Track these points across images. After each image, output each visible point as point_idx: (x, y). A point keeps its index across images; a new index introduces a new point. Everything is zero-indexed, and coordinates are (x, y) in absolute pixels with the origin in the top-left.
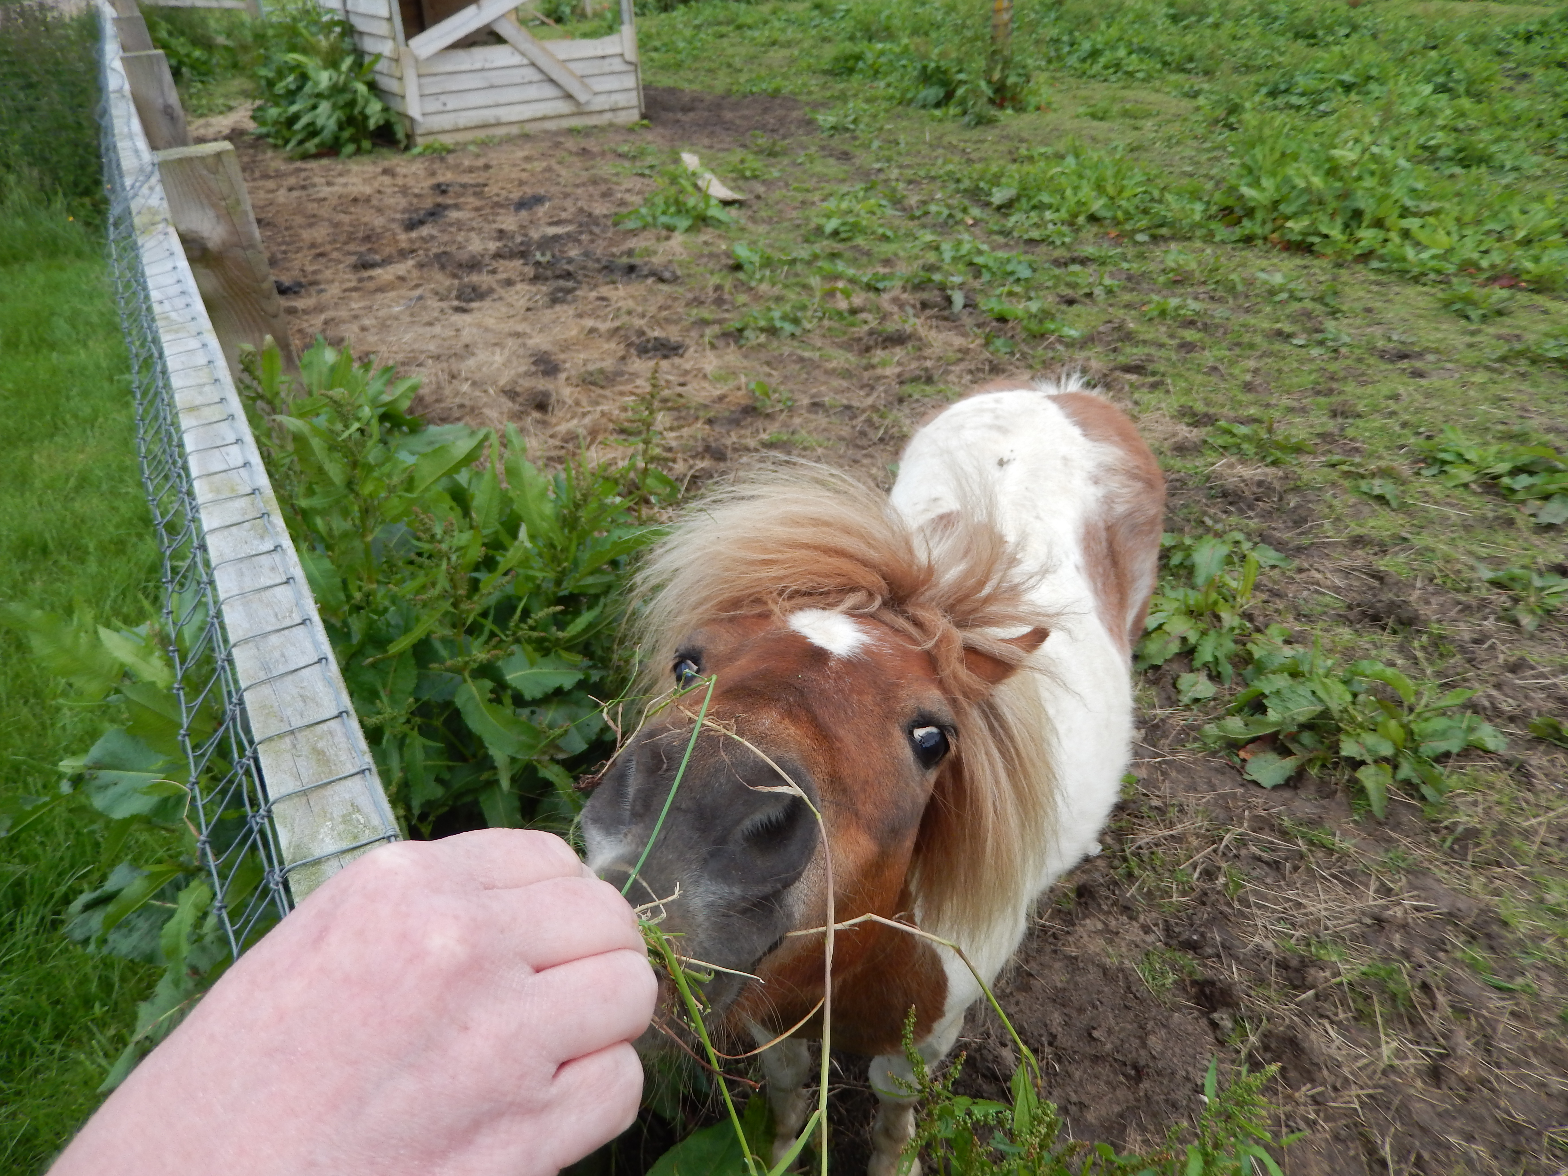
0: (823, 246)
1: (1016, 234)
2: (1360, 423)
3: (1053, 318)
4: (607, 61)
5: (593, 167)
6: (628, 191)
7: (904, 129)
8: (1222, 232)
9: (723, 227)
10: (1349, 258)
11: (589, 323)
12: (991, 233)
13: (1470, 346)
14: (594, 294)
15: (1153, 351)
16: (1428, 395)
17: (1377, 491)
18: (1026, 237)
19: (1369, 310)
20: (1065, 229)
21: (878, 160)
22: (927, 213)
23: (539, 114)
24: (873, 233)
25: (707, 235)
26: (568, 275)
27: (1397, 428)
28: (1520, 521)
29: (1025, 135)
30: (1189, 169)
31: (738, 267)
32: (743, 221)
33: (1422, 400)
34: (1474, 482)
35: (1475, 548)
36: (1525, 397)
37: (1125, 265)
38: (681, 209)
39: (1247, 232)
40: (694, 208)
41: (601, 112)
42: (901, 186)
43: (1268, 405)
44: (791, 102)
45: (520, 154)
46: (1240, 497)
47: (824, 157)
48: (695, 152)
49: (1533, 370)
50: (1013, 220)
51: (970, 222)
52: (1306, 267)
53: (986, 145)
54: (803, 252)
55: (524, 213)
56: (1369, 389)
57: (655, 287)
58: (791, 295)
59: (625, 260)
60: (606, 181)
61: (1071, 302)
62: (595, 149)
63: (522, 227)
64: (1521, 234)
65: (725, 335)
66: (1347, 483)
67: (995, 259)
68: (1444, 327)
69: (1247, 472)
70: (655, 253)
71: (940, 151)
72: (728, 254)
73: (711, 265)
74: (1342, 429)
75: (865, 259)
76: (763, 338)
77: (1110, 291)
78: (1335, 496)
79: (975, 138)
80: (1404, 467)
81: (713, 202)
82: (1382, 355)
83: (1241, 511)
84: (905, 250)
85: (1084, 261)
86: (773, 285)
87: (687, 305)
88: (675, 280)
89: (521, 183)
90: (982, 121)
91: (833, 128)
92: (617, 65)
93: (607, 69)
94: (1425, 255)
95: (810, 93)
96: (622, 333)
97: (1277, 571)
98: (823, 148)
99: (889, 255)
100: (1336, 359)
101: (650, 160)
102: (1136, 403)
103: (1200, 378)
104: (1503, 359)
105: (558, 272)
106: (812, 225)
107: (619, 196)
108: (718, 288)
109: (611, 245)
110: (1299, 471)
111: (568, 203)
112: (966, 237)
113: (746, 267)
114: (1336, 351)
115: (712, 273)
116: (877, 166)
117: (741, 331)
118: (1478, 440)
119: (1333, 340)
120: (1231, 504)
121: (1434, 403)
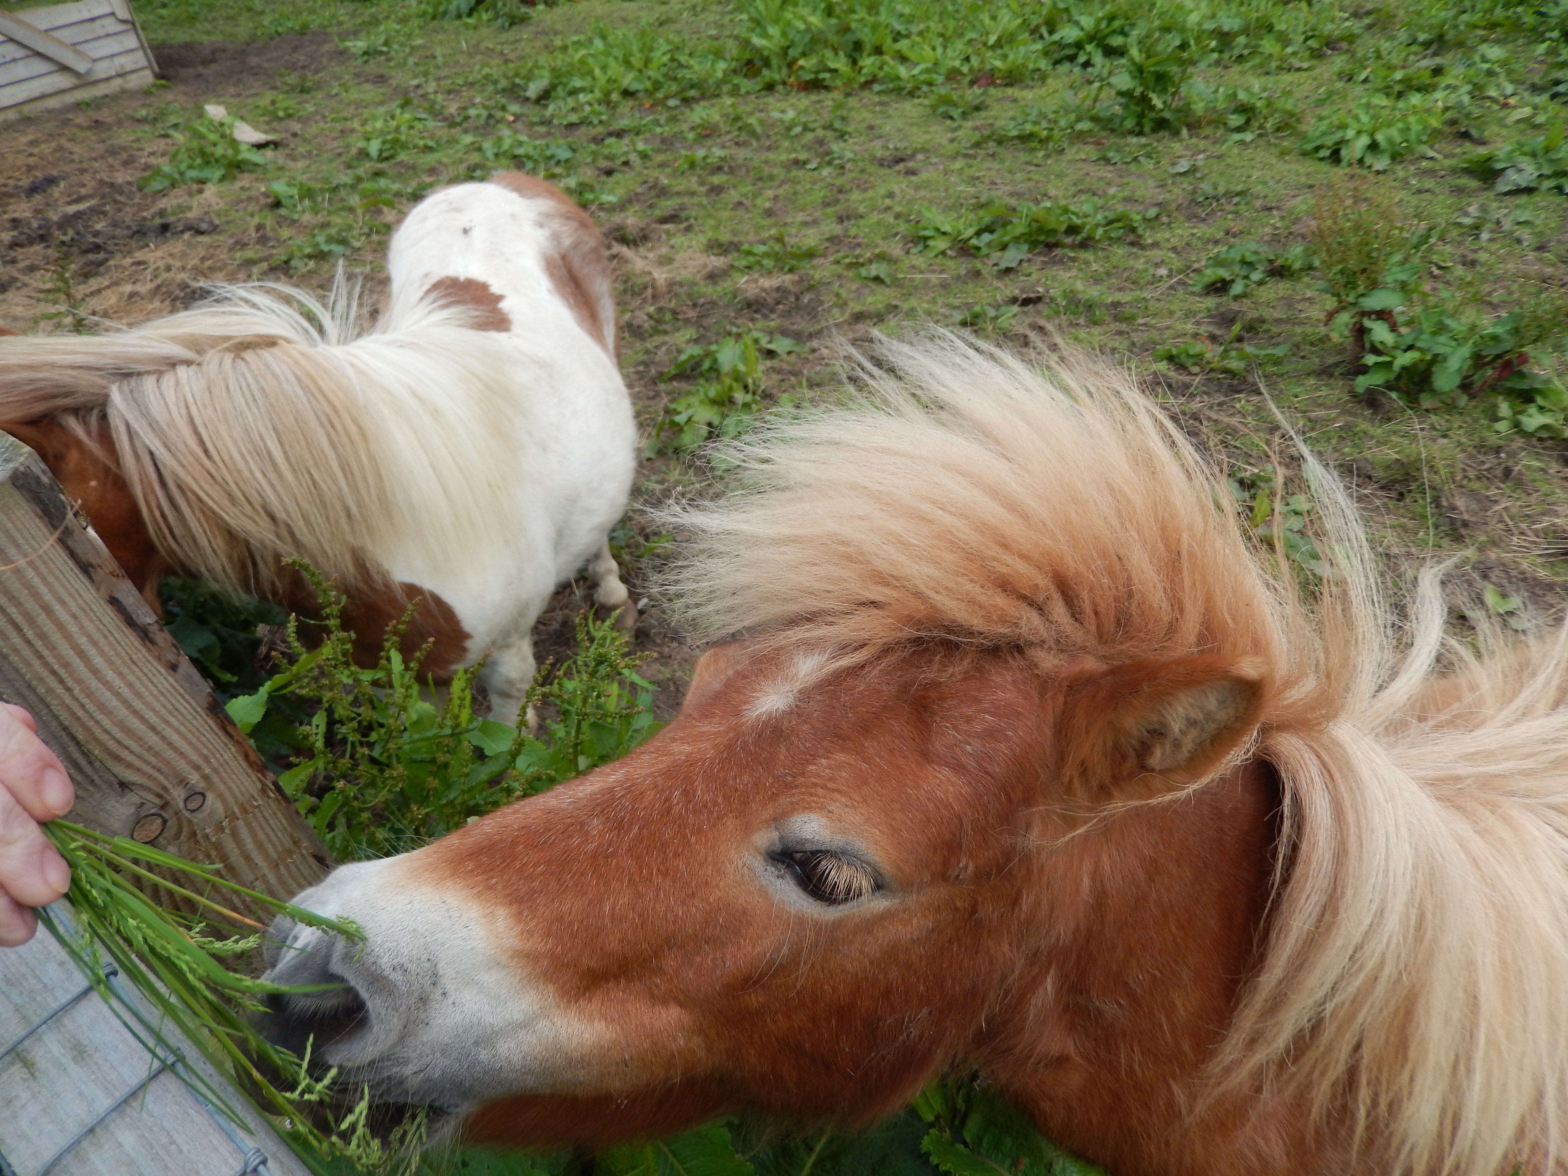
0: (367, 167)
1: (556, 122)
2: (861, 222)
3: (592, 189)
4: (98, 23)
5: (109, 138)
6: (153, 154)
7: (441, 42)
8: (746, 85)
9: (259, 170)
10: (856, 86)
11: (128, 288)
12: (533, 124)
13: (952, 141)
14: (128, 261)
15: (686, 200)
16: (917, 188)
17: (873, 273)
18: (565, 122)
19: (871, 128)
20: (602, 108)
21: (415, 77)
22: (467, 118)
23: (36, 93)
24: (415, 147)
25: (245, 180)
26: (97, 248)
27: (891, 220)
28: (984, 272)
29: (558, 27)
30: (713, 32)
31: (277, 204)
32: (281, 162)
33: (912, 192)
34: (950, 248)
35: (951, 300)
36: (993, 173)
37: (658, 130)
38: (208, 160)
39: (767, 79)
40: (224, 156)
41: (108, 79)
42: (440, 97)
43: (785, 224)
44: (322, 35)
45: (24, 139)
46: (763, 305)
47: (360, 84)
48: (219, 103)
49: (1000, 150)
50: (551, 108)
51: (511, 118)
52: (819, 102)
53: (523, 44)
54: (345, 178)
55: (38, 198)
56: (870, 193)
57: (193, 241)
58: (337, 220)
59: (158, 221)
60: (123, 149)
61: (609, 173)
62: (109, 120)
63: (37, 211)
64: (992, 39)
65: (273, 269)
66: (851, 274)
67: (535, 148)
68: (932, 129)
69: (766, 283)
70: (190, 208)
71: (479, 57)
72: (266, 195)
73: (250, 209)
74: (847, 230)
75: (411, 172)
76: (312, 264)
77: (644, 156)
78: (841, 286)
79: (511, 39)
80: (896, 249)
81: (244, 147)
82: (880, 163)
83: (765, 317)
84: (449, 156)
85: (619, 134)
86: (316, 213)
87: (231, 250)
88: (214, 229)
89: (30, 168)
90: (516, 21)
91: (365, 53)
92: (111, 26)
93: (101, 32)
94: (915, 71)
95: (340, 23)
96: (164, 289)
97: (793, 356)
98: (357, 75)
99: (433, 164)
100: (843, 174)
101: (173, 120)
102: (672, 247)
103: (726, 214)
104: (977, 145)
105: (84, 247)
106: (354, 151)
107: (143, 161)
108: (259, 227)
109: (141, 210)
110: (811, 272)
111: (86, 178)
112: (506, 132)
113: (284, 201)
114: (842, 167)
115: (252, 215)
116: (415, 82)
117: (287, 262)
118: (955, 215)
119: (840, 158)
120: (756, 312)
121: (922, 193)
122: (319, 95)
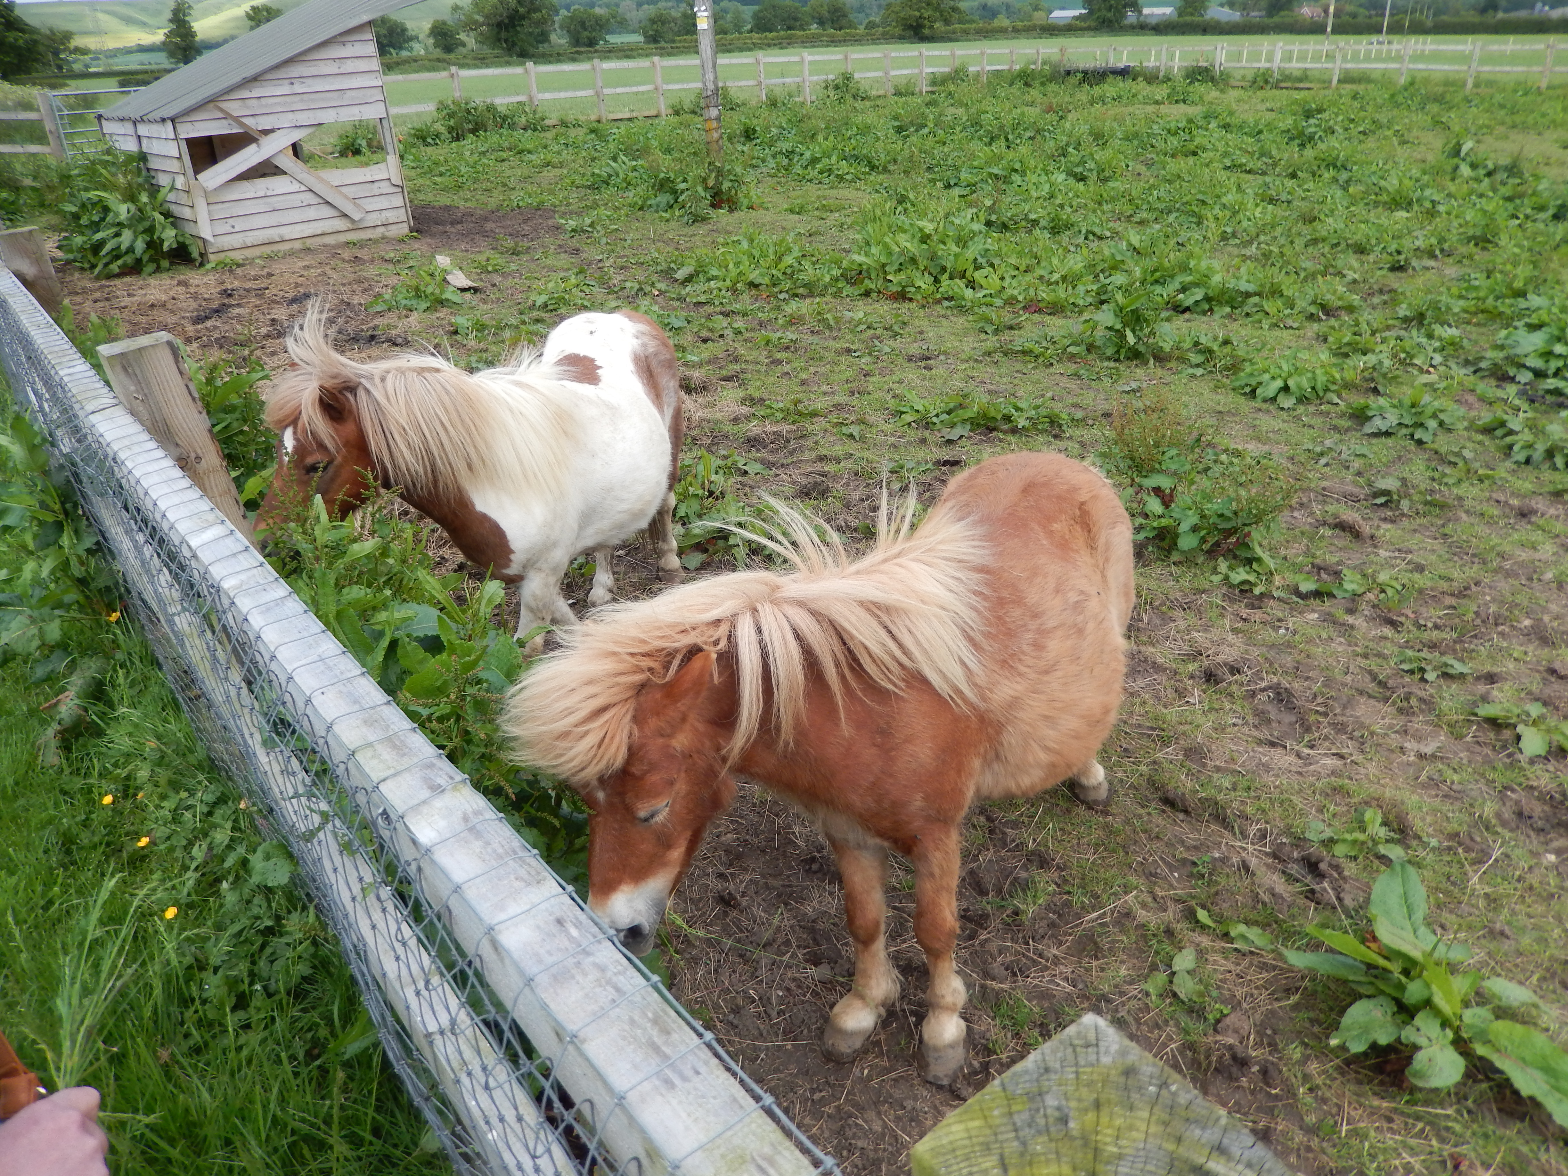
1: (688, 299)
2: (865, 397)
4: (376, 185)
5: (360, 271)
6: (385, 286)
7: (636, 229)
8: (848, 290)
10: (930, 301)
12: (671, 300)
13: (974, 348)
17: (850, 431)
18: (694, 300)
19: (921, 332)
20: (727, 294)
21: (602, 253)
23: (318, 231)
24: (575, 304)
27: (889, 398)
28: (930, 440)
29: (729, 228)
31: (456, 332)
32: (474, 303)
33: (917, 382)
34: (915, 422)
36: (987, 375)
37: (760, 315)
38: (420, 295)
39: (867, 288)
40: (433, 293)
41: (374, 227)
42: (612, 271)
43: (810, 392)
44: (551, 212)
46: (759, 442)
47: (559, 253)
48: (449, 255)
50: (688, 289)
51: (656, 293)
52: (896, 309)
53: (697, 237)
55: (294, 306)
56: (887, 378)
59: (370, 333)
60: (367, 279)
61: (705, 341)
62: (366, 257)
66: (834, 430)
69: (769, 428)
70: (396, 327)
71: (659, 244)
72: (451, 325)
74: (851, 401)
77: (738, 332)
78: (823, 437)
79: (689, 233)
80: (878, 418)
81: (451, 289)
82: (909, 358)
83: (758, 451)
85: (728, 314)
86: (480, 341)
88: (406, 343)
89: (297, 285)
90: (698, 219)
91: (573, 230)
92: (386, 188)
93: (377, 192)
94: (979, 295)
97: (759, 476)
98: (560, 247)
100: (875, 363)
101: (411, 263)
103: (772, 380)
106: (530, 302)
107: (377, 290)
109: (361, 324)
113: (461, 331)
114: (878, 358)
116: (599, 257)
119: (879, 351)
120: (753, 446)
122: (525, 258)
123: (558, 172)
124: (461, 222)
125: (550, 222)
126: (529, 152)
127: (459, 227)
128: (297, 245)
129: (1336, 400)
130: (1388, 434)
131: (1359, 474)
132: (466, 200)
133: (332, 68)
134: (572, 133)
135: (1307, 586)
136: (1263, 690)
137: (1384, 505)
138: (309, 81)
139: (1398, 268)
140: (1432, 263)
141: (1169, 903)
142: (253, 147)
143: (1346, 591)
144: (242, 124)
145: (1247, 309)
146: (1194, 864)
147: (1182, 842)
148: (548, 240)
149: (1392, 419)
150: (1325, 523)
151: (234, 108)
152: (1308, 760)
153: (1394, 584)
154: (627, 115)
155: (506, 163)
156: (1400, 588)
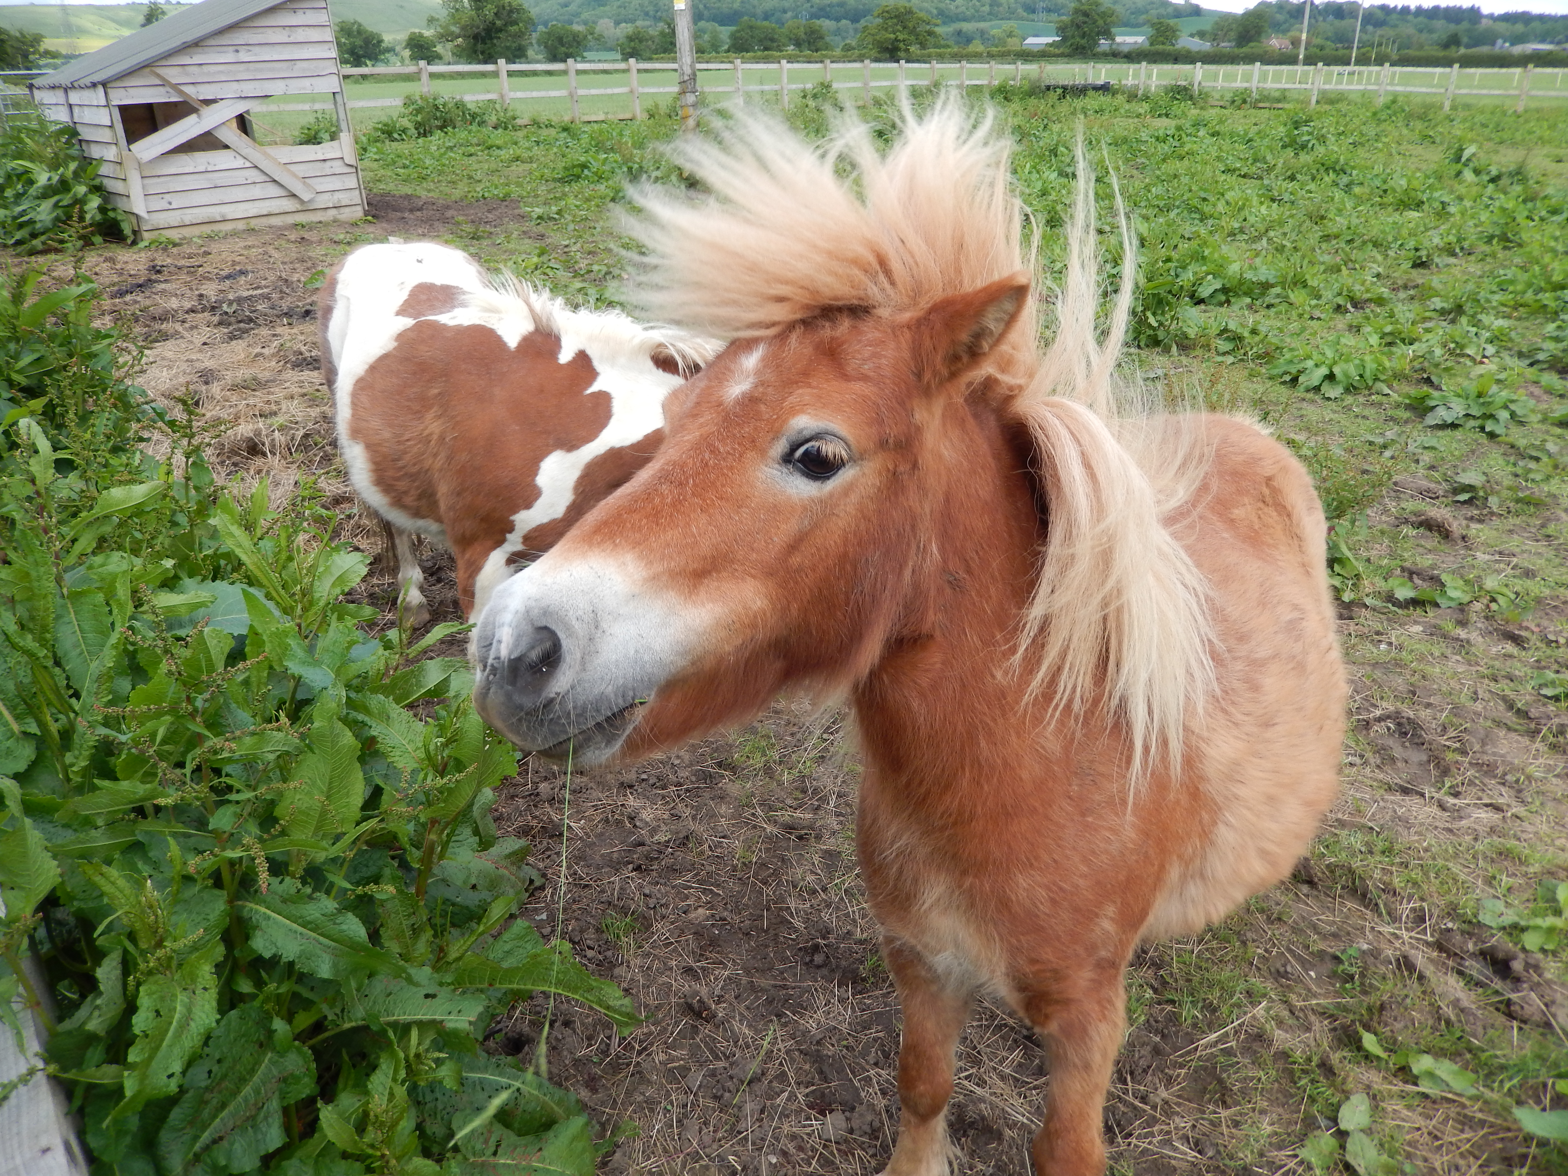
5: (306, 251)
11: (257, 350)
14: (269, 332)
21: (568, 239)
22: (590, 272)
23: (263, 212)
26: (250, 320)
41: (324, 209)
44: (517, 202)
47: (522, 238)
55: (227, 283)
62: (314, 238)
63: (221, 291)
91: (539, 218)
92: (338, 167)
93: (329, 171)
95: (536, 196)
96: (283, 354)
98: (524, 232)
105: (241, 319)
109: (297, 299)
111: (271, 274)
116: (566, 242)
123: (527, 166)
124: (420, 209)
125: (516, 212)
126: (499, 148)
127: (419, 214)
128: (241, 226)
129: (1387, 391)
130: (1454, 426)
131: (1432, 468)
132: (429, 191)
133: (280, 36)
134: (544, 132)
135: (1404, 593)
136: (1379, 720)
137: (1469, 502)
138: (256, 49)
139: (1419, 264)
140: (1452, 260)
141: (1313, 1018)
142: (192, 119)
143: (1451, 599)
144: (181, 93)
145: (1268, 300)
146: (1336, 959)
147: (1315, 927)
148: (512, 226)
149: (1458, 409)
150: (1406, 521)
151: (173, 75)
152: (1458, 814)
153: (1505, 590)
154: (601, 117)
155: (473, 158)
156: (1513, 596)
